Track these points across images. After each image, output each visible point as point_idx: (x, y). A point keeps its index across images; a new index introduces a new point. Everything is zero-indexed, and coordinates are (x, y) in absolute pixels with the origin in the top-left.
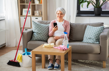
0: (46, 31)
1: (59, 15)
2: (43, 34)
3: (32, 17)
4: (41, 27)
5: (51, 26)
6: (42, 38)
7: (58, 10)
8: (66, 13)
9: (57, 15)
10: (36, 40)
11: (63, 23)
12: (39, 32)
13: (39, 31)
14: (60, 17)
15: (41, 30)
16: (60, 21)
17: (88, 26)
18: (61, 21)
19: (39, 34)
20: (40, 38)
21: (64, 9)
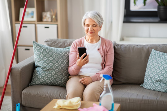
0: (62, 63)
1: (90, 28)
2: (57, 70)
3: (38, 26)
4: (51, 56)
5: (72, 51)
6: (55, 79)
7: (88, 16)
8: (104, 23)
9: (86, 28)
10: (41, 85)
11: (98, 45)
12: (48, 67)
13: (48, 64)
14: (91, 33)
15: (51, 61)
16: (92, 42)
17: (153, 51)
18: (94, 42)
19: (48, 70)
20: (49, 79)
21: (99, 15)
